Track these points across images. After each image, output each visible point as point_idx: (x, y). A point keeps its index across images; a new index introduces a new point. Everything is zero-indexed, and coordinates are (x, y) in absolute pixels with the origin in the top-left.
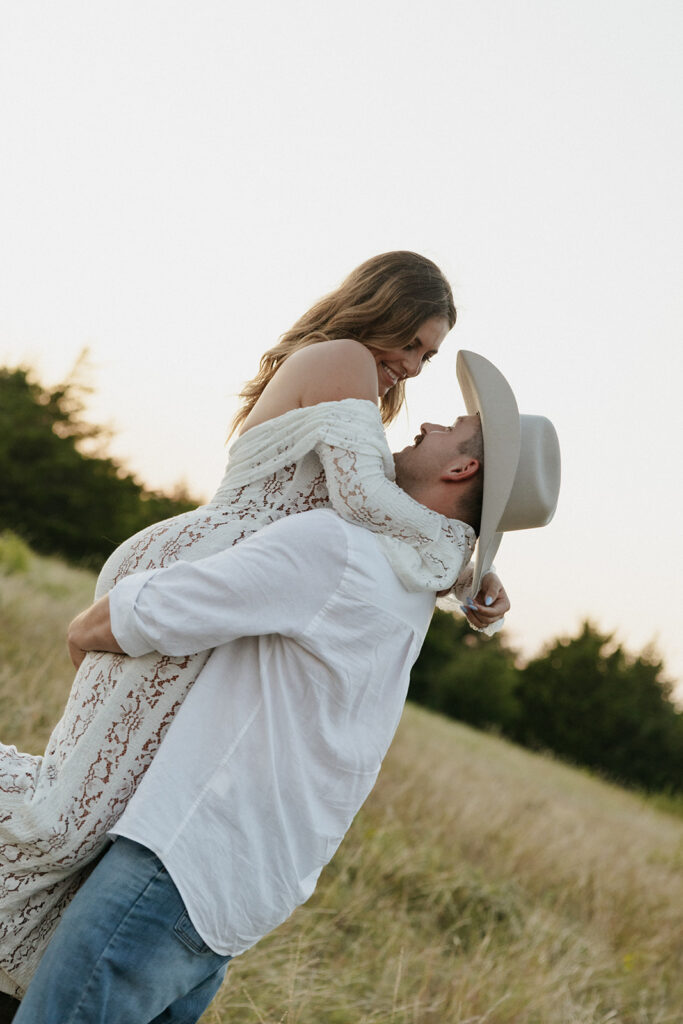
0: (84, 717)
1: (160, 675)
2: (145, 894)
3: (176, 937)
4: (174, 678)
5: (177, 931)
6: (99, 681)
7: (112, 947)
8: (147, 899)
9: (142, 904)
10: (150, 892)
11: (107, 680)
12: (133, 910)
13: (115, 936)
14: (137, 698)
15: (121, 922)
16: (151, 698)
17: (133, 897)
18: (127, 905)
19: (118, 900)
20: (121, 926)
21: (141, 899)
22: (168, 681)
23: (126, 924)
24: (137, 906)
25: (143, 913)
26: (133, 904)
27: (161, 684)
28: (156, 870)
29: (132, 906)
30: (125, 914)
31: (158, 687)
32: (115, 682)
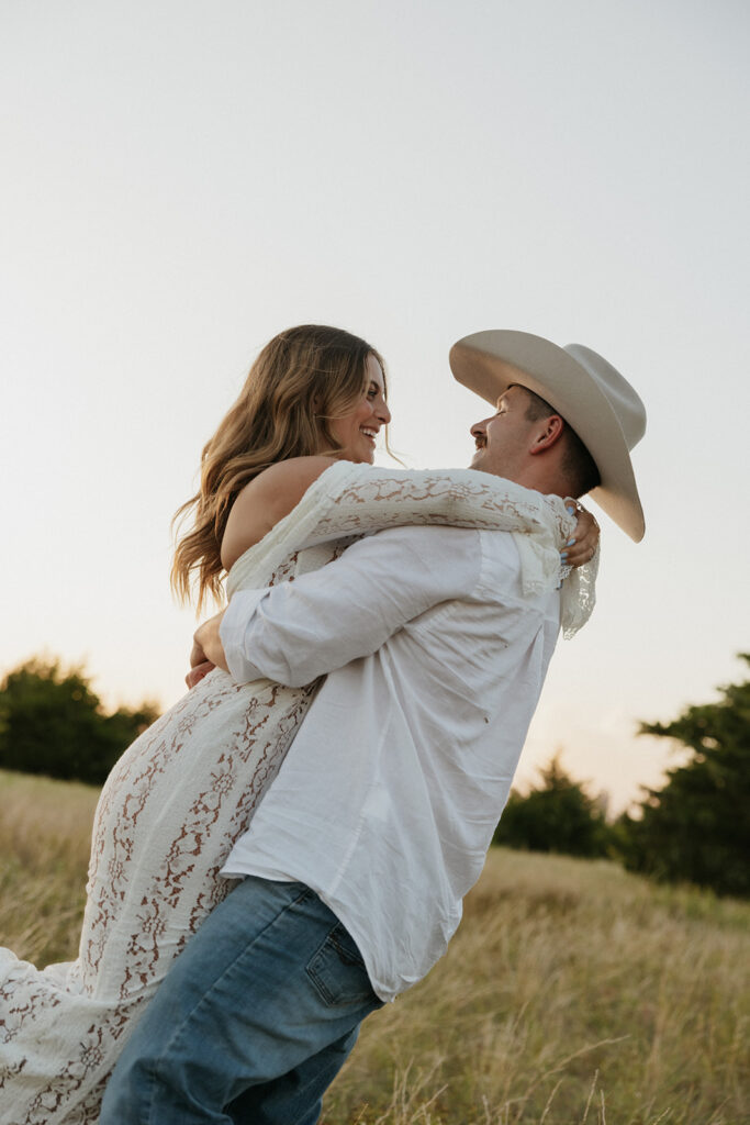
0: (96, 940)
1: (173, 869)
2: (275, 924)
3: (307, 981)
4: (190, 869)
5: (308, 972)
6: (103, 898)
7: (228, 977)
8: (276, 931)
9: (270, 935)
10: (281, 922)
11: (112, 895)
12: (258, 940)
13: (233, 966)
14: (154, 902)
15: (243, 951)
16: (170, 898)
17: (261, 925)
18: (253, 933)
19: (244, 927)
20: (242, 956)
21: (269, 929)
22: (184, 873)
23: (248, 954)
24: (264, 936)
25: (270, 944)
26: (259, 933)
27: (176, 879)
28: (290, 899)
29: (258, 935)
30: (249, 943)
31: (174, 884)
32: (123, 894)
